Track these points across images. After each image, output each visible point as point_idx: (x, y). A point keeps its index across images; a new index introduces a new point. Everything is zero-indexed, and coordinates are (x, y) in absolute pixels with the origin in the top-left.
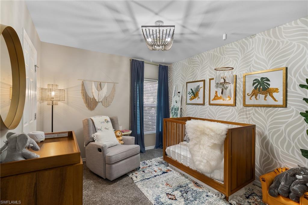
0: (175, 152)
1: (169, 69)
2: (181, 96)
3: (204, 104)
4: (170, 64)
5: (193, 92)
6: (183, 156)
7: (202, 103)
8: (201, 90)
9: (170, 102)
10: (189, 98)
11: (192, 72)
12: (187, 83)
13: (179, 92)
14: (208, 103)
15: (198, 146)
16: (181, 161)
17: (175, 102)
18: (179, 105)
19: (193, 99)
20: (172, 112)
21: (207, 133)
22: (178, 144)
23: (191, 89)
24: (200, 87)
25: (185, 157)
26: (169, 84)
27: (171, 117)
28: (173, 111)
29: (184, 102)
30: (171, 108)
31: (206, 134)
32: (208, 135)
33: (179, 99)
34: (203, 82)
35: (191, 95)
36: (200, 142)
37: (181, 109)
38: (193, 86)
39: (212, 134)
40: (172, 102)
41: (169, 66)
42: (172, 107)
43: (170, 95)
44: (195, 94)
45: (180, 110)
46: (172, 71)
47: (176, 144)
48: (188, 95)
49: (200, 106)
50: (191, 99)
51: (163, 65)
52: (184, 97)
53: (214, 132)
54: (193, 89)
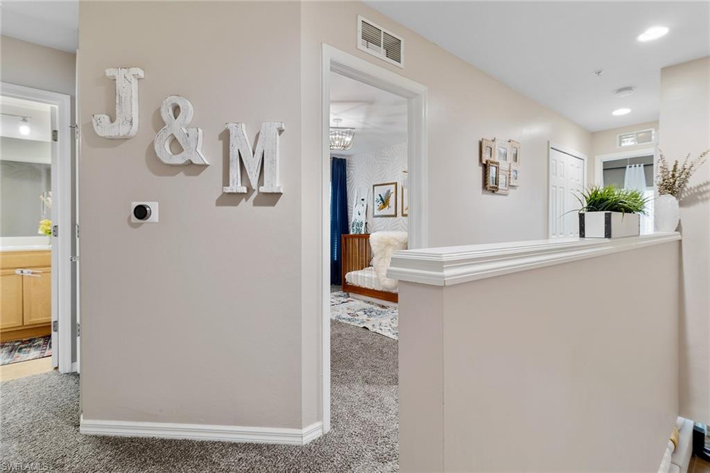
0: (357, 276)
1: (347, 164)
2: (365, 205)
3: (396, 215)
4: (349, 156)
5: (382, 199)
6: (367, 277)
7: (394, 213)
8: (393, 196)
9: (349, 214)
10: (376, 208)
11: (381, 171)
12: (374, 186)
13: (363, 200)
14: (401, 214)
15: (383, 260)
16: (366, 285)
17: (356, 214)
18: (362, 218)
19: (383, 208)
20: (353, 230)
21: (392, 244)
22: (362, 269)
23: (380, 195)
24: (391, 191)
25: (370, 279)
26: (348, 186)
27: (351, 233)
28: (355, 228)
29: (370, 214)
30: (350, 224)
31: (390, 245)
32: (392, 246)
33: (362, 210)
34: (394, 186)
35: (380, 204)
36: (385, 254)
37: (366, 223)
38: (382, 191)
39: (396, 243)
40: (353, 215)
41: (347, 159)
42: (353, 221)
43: (349, 204)
44: (384, 202)
45: (364, 225)
46: (351, 167)
47: (359, 269)
48: (375, 203)
49: (391, 218)
50: (381, 209)
51: (338, 157)
52: (370, 207)
53: (397, 241)
54: (382, 196)
